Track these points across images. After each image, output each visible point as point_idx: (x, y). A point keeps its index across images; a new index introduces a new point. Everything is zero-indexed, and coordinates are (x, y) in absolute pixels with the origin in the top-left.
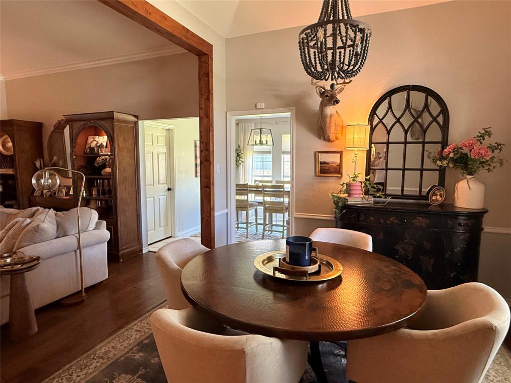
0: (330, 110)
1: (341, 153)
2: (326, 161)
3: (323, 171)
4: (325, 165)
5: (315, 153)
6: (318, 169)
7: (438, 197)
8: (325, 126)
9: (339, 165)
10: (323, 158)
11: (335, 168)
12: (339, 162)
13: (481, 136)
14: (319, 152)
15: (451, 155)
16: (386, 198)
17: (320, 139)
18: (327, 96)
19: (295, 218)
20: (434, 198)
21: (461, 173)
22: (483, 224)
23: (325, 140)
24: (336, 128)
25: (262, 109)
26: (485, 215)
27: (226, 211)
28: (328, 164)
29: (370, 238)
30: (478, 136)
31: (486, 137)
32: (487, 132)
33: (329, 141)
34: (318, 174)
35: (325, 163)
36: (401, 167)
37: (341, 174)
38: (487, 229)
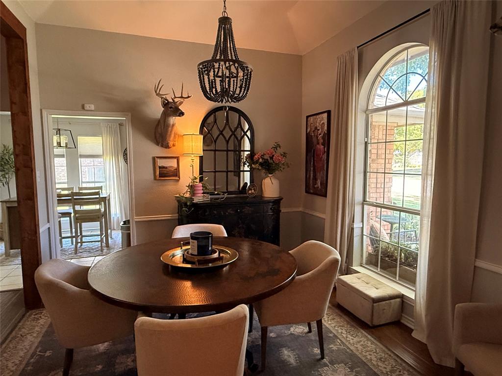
0: (173, 120)
1: (178, 158)
2: (164, 165)
3: (161, 175)
4: (164, 169)
5: (154, 159)
6: (158, 173)
7: (253, 191)
8: (166, 134)
9: (177, 169)
10: (161, 163)
11: (173, 172)
12: (176, 166)
13: (275, 148)
14: (158, 157)
15: (261, 160)
16: (223, 194)
17: (158, 146)
18: (171, 108)
19: (136, 222)
20: (250, 192)
21: (264, 173)
22: (281, 207)
23: (162, 146)
24: (175, 136)
25: (92, 111)
26: (281, 201)
27: (48, 226)
28: (166, 168)
29: (222, 227)
30: (273, 147)
31: (278, 148)
32: (278, 145)
33: (167, 147)
34: (158, 177)
35: (164, 167)
36: (225, 170)
37: (179, 177)
38: (283, 210)
